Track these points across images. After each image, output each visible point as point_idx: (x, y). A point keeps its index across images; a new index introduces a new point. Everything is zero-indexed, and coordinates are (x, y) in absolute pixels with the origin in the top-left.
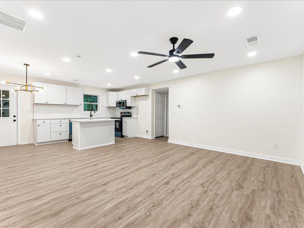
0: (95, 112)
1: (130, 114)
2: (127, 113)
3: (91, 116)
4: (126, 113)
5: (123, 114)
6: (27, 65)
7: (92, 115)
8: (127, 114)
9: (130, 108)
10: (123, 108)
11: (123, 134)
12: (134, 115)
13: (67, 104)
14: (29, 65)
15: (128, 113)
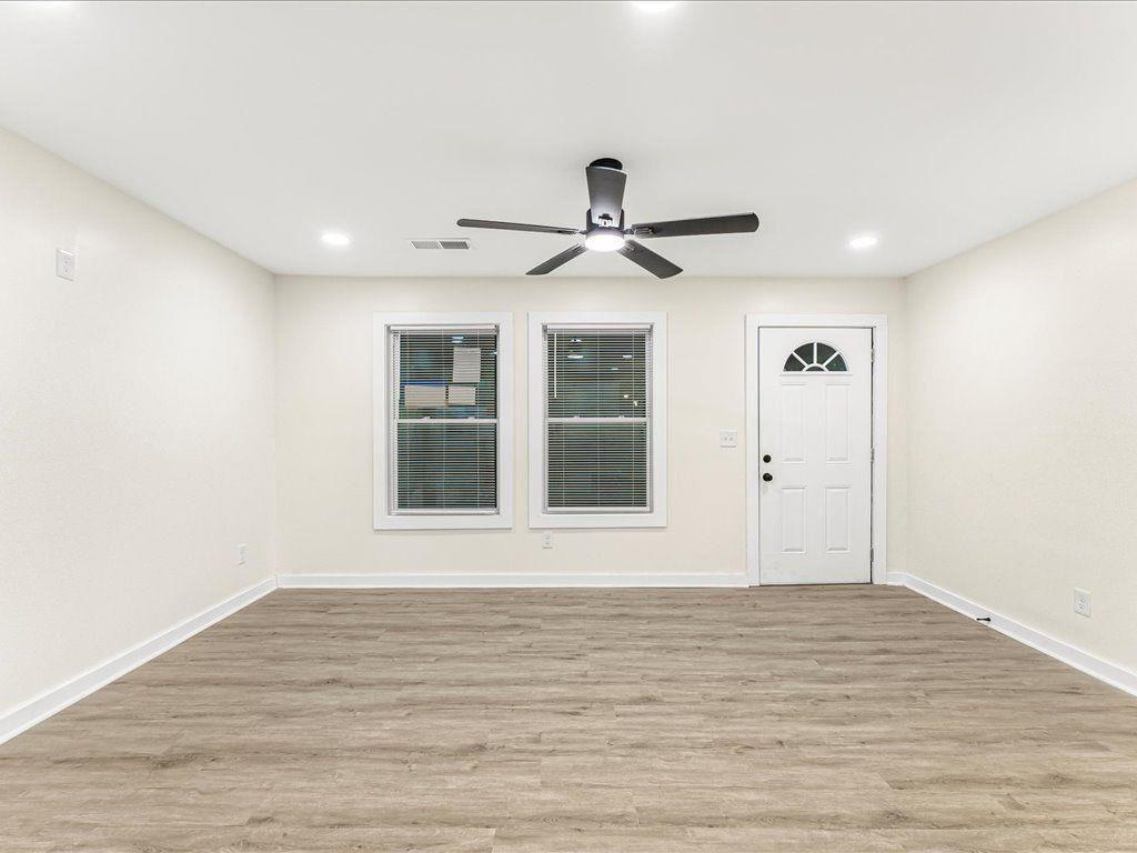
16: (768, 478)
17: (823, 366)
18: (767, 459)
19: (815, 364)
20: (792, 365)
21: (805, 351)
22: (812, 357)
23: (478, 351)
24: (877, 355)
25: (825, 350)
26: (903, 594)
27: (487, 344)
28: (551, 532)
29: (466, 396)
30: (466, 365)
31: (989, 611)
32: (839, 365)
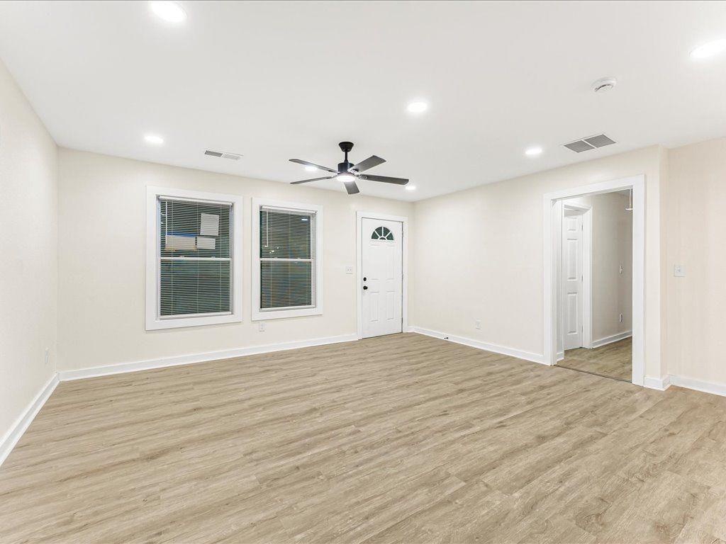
16: (365, 288)
17: (385, 237)
18: (365, 279)
19: (383, 236)
20: (374, 236)
21: (379, 230)
22: (382, 233)
23: (217, 217)
24: (404, 235)
25: (386, 231)
26: (413, 335)
27: (224, 213)
28: (263, 322)
29: (210, 244)
30: (209, 225)
31: (446, 335)
32: (391, 237)
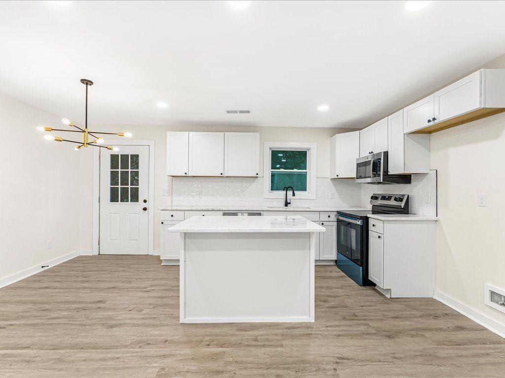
0: (294, 195)
1: (403, 204)
2: (393, 199)
3: (287, 204)
4: (389, 198)
5: (379, 202)
6: (87, 82)
7: (288, 201)
8: (392, 202)
9: (406, 179)
10: (376, 179)
11: (372, 277)
12: (423, 209)
13: (226, 175)
14: (91, 83)
15: (396, 199)
